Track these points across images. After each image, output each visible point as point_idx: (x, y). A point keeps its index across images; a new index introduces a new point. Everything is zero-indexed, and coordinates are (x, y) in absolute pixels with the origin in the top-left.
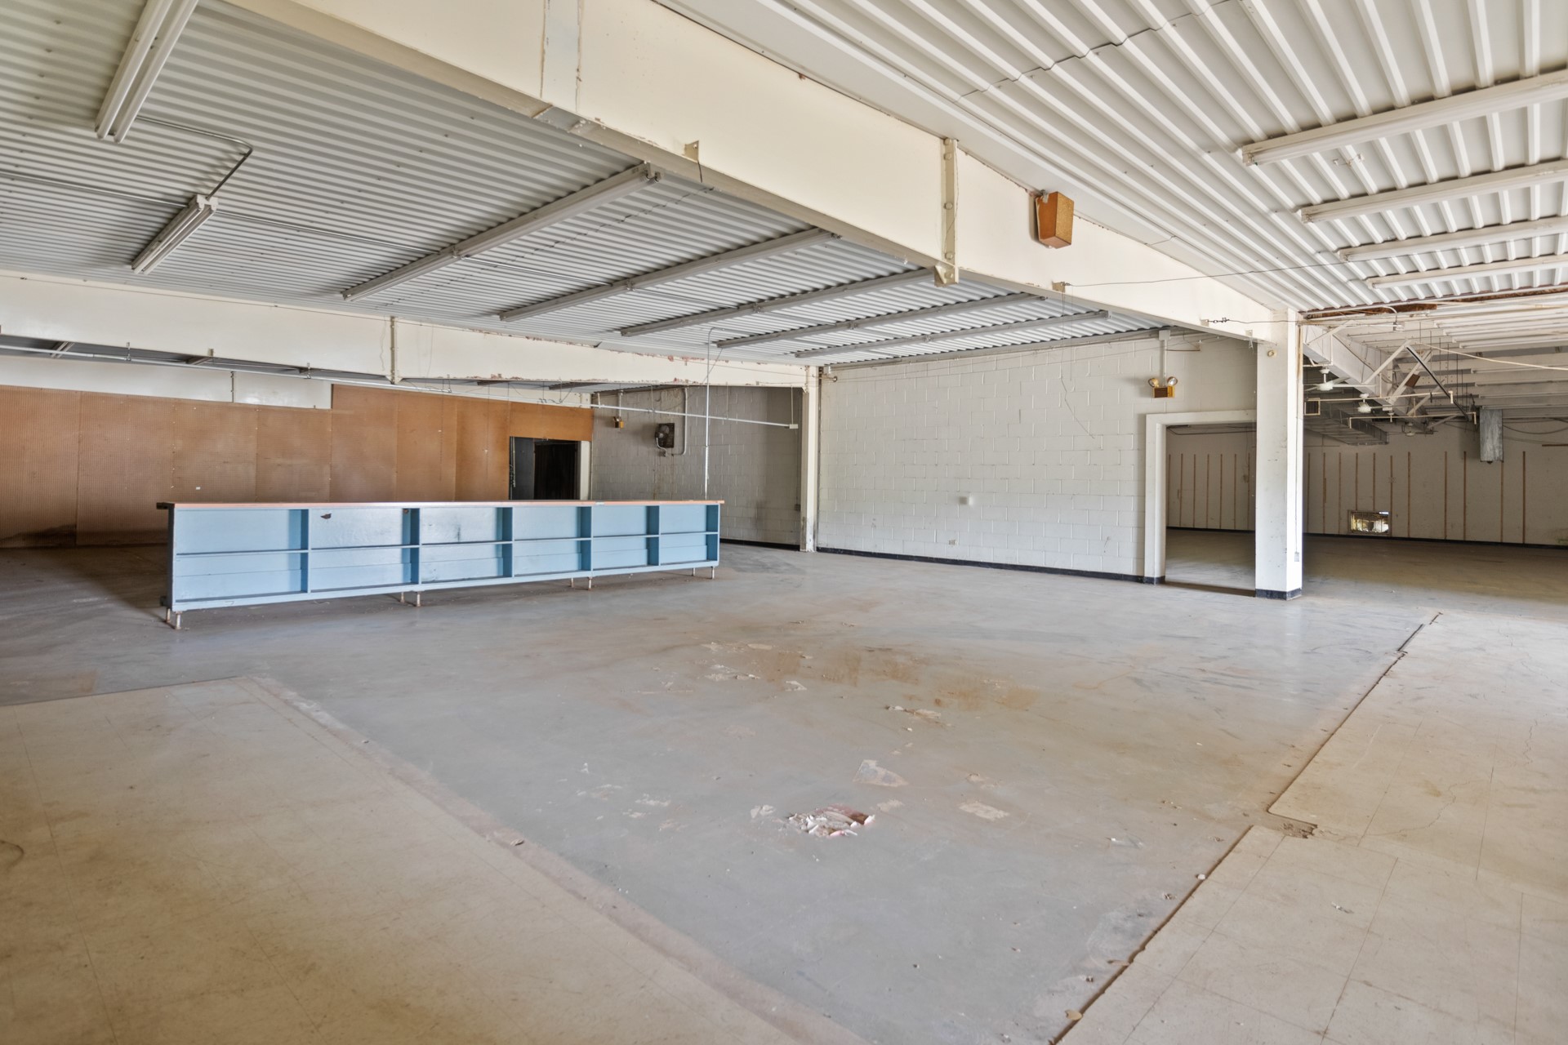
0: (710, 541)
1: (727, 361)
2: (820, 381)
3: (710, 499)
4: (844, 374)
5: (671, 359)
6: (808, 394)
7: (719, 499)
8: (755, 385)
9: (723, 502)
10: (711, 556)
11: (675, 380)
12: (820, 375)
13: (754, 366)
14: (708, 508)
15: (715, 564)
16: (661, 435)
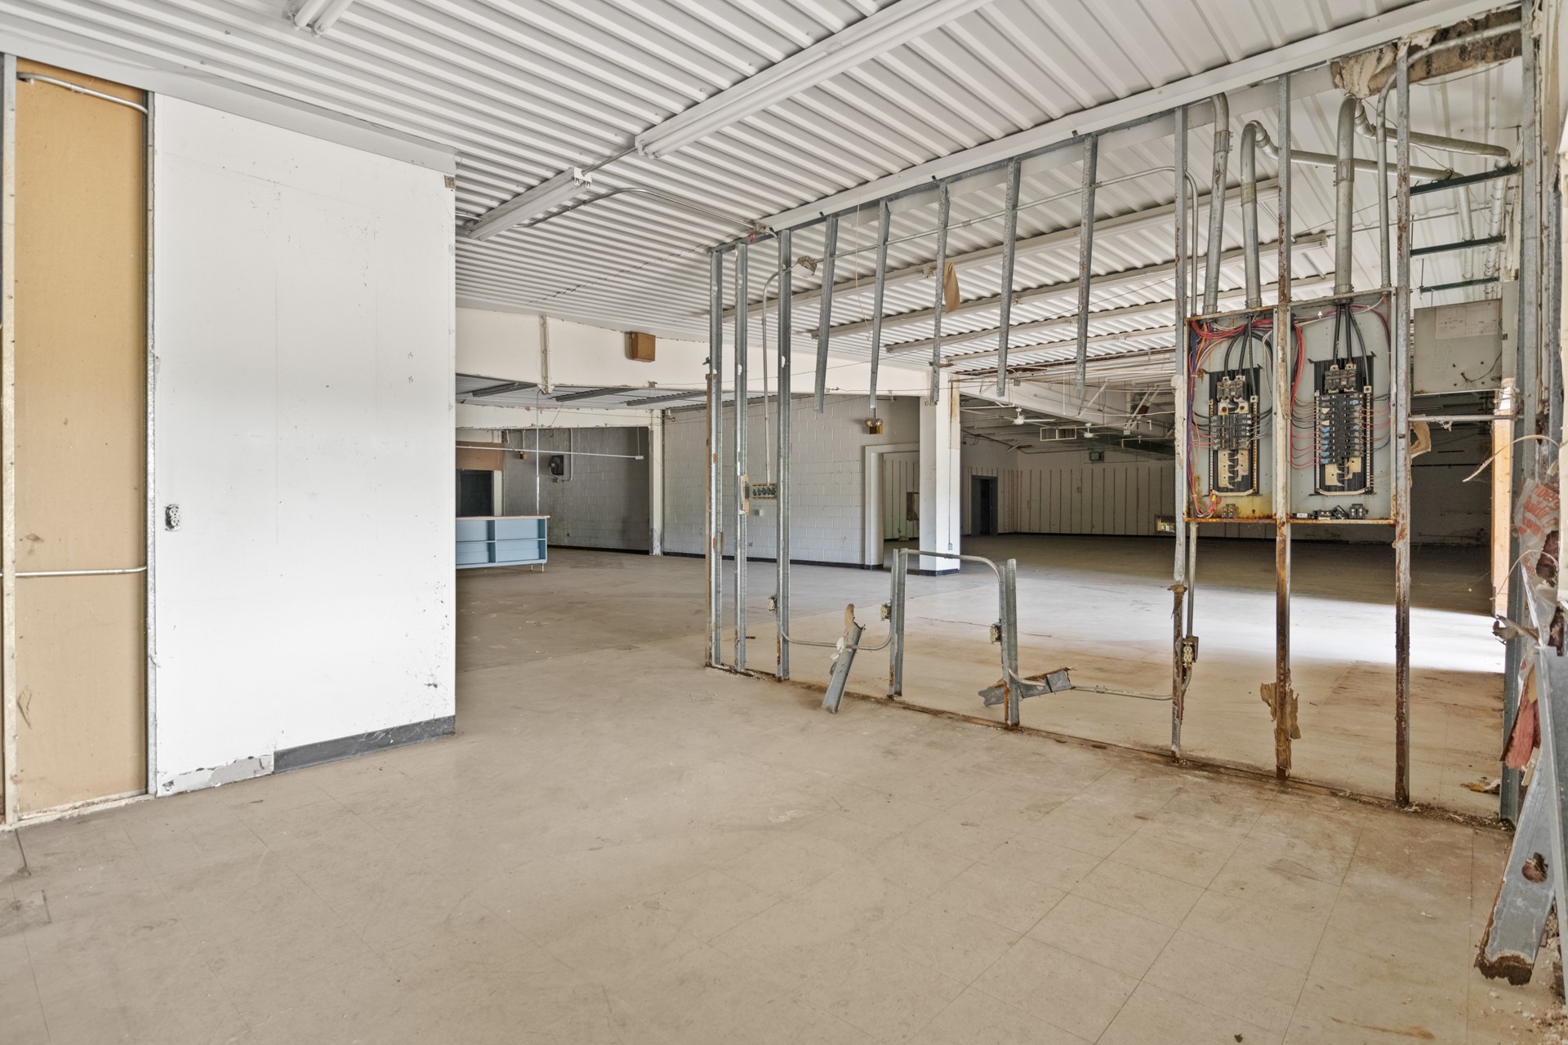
0: (540, 544)
1: (578, 409)
2: (663, 423)
3: (540, 515)
4: (681, 416)
5: (528, 409)
6: (652, 432)
7: (546, 515)
8: (604, 426)
9: (549, 517)
10: (541, 557)
11: (532, 425)
12: (663, 417)
13: (604, 411)
14: (539, 520)
15: (544, 561)
16: (553, 465)
